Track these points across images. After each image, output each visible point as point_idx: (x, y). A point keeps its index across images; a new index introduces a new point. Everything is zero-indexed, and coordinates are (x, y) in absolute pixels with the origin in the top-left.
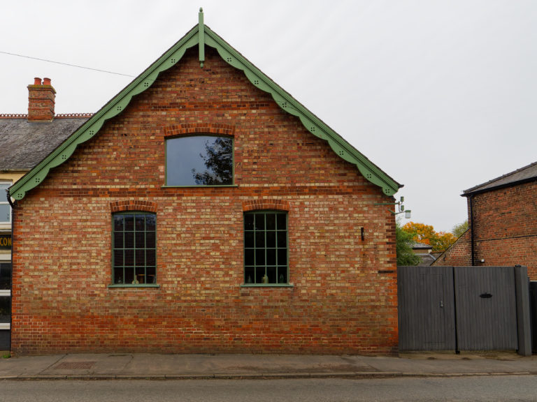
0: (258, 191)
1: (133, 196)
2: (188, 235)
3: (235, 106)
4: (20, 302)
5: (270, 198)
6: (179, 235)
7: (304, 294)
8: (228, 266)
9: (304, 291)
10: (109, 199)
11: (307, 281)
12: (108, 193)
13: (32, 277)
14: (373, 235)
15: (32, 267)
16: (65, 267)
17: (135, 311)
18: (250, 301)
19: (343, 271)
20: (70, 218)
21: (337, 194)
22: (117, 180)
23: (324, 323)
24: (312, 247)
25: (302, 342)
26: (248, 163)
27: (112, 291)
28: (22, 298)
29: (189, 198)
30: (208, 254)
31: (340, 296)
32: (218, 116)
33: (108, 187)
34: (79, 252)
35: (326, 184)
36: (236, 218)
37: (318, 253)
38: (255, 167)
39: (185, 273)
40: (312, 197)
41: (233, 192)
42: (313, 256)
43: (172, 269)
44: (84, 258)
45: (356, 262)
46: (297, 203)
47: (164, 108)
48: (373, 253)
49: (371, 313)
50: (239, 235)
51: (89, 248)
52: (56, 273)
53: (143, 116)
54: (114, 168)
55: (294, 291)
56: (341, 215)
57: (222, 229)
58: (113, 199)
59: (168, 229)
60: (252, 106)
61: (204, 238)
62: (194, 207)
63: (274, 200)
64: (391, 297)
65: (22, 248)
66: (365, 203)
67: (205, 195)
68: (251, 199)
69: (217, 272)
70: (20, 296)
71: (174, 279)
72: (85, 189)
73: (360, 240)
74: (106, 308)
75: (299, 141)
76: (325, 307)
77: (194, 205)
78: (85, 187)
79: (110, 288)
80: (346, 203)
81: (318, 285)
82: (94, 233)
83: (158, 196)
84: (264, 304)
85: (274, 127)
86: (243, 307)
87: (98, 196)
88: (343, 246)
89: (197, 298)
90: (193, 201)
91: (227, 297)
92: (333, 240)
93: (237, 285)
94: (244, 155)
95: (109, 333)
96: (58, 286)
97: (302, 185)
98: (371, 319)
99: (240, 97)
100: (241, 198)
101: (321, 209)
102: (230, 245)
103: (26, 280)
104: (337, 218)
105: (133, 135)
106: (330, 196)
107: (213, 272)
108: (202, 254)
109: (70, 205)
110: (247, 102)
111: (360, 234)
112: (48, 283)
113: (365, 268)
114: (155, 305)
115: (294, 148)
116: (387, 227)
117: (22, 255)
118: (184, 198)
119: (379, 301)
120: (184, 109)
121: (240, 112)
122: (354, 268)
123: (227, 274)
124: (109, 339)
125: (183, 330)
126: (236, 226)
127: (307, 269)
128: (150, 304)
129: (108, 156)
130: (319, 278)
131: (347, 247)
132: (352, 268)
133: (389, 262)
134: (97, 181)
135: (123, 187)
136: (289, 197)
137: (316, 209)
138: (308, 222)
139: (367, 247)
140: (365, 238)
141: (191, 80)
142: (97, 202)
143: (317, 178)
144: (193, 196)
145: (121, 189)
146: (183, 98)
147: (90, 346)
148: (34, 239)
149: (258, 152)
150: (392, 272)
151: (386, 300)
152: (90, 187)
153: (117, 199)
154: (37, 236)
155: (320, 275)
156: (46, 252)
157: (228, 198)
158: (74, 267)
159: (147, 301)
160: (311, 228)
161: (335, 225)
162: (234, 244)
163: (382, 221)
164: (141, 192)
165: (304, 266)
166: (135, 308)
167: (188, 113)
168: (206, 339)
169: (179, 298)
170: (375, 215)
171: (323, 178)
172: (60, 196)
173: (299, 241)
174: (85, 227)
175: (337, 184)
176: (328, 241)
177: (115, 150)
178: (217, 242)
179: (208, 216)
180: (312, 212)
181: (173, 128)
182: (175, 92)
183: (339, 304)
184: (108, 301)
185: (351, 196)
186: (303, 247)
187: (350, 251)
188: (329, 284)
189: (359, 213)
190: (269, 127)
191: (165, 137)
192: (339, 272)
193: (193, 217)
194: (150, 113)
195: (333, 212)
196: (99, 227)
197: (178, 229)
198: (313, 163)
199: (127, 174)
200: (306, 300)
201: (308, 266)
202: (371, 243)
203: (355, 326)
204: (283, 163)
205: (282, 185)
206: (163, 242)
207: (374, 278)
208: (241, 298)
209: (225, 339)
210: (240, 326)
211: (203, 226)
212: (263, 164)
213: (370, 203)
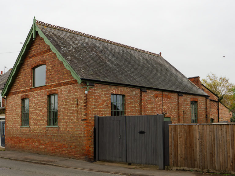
0: (51, 86)
1: (25, 93)
2: (35, 106)
6: (33, 106)
8: (44, 118)
9: (61, 129)
11: (62, 124)
12: (21, 92)
13: (8, 123)
14: (80, 103)
16: (13, 120)
18: (48, 133)
19: (72, 120)
20: (14, 102)
21: (71, 84)
23: (66, 143)
24: (64, 109)
25: (60, 151)
27: (21, 129)
30: (39, 114)
31: (71, 131)
32: (42, 57)
33: (21, 90)
34: (15, 114)
35: (67, 81)
36: (46, 98)
38: (50, 76)
39: (34, 121)
40: (64, 87)
41: (45, 87)
42: (64, 113)
43: (32, 120)
44: (16, 116)
45: (75, 116)
46: (60, 90)
47: (31, 57)
48: (80, 111)
50: (46, 105)
54: (22, 83)
55: (59, 129)
56: (71, 94)
57: (42, 103)
58: (21, 94)
61: (39, 107)
62: (37, 95)
63: (54, 90)
65: (7, 114)
66: (78, 87)
67: (39, 90)
68: (49, 90)
69: (41, 121)
71: (33, 124)
72: (17, 92)
73: (76, 105)
76: (67, 136)
79: (21, 127)
80: (73, 88)
81: (65, 126)
83: (30, 92)
84: (52, 134)
86: (47, 135)
87: (19, 94)
88: (71, 108)
89: (37, 131)
91: (43, 131)
92: (69, 106)
93: (46, 126)
94: (48, 72)
95: (20, 144)
96: (12, 126)
97: (61, 82)
98: (79, 143)
100: (47, 90)
101: (66, 92)
102: (44, 110)
106: (69, 86)
109: (14, 97)
110: (49, 49)
111: (77, 102)
113: (78, 118)
114: (29, 134)
116: (85, 98)
117: (7, 116)
118: (35, 92)
119: (82, 134)
120: (36, 56)
121: (47, 54)
123: (43, 122)
124: (20, 146)
125: (34, 144)
126: (45, 102)
129: (21, 79)
131: (73, 108)
132: (74, 119)
133: (85, 115)
134: (19, 88)
136: (58, 88)
137: (65, 92)
138: (63, 98)
139: (78, 108)
140: (78, 104)
141: (37, 44)
142: (19, 96)
143: (65, 78)
145: (23, 90)
146: (35, 52)
148: (9, 110)
149: (51, 70)
150: (85, 120)
151: (84, 133)
152: (18, 90)
155: (65, 122)
156: (10, 115)
157: (44, 90)
158: (15, 120)
159: (27, 132)
160: (63, 101)
161: (70, 99)
163: (83, 95)
164: (26, 91)
165: (61, 118)
166: (25, 135)
167: (36, 58)
168: (39, 148)
169: (33, 131)
170: (81, 93)
171: (67, 78)
173: (60, 107)
175: (70, 80)
176: (67, 106)
177: (22, 76)
178: (41, 109)
179: (39, 99)
180: (64, 94)
181: (33, 64)
182: (33, 50)
183: (70, 135)
184: (20, 132)
185: (74, 85)
186: (61, 109)
187: (73, 110)
188: (68, 126)
189: (76, 92)
190: (54, 58)
191: (32, 69)
192: (70, 120)
193: (36, 99)
194: (29, 60)
195: (69, 93)
196: (19, 105)
197: (33, 104)
198: (64, 72)
199: (24, 84)
200: (62, 133)
201: (63, 118)
202: (80, 106)
203: (75, 145)
204: (57, 73)
205: (56, 83)
206: (31, 110)
207: (80, 123)
208: (46, 132)
209: (43, 149)
210: (46, 143)
211: (38, 102)
212: (52, 75)
213: (80, 87)
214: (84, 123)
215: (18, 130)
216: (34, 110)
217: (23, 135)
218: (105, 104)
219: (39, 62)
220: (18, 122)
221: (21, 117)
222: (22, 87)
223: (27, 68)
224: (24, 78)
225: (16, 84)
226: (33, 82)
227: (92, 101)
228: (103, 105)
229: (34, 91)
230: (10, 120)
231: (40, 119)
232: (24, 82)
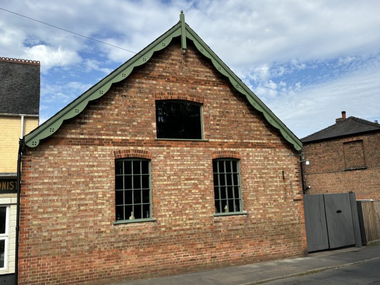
0: (221, 145)
1: (133, 146)
2: (175, 177)
3: (203, 83)
4: (28, 245)
5: (229, 149)
6: (169, 177)
7: (253, 219)
8: (204, 200)
9: (253, 217)
10: (112, 147)
11: (255, 209)
12: (112, 142)
13: (41, 219)
14: (289, 176)
15: (41, 210)
16: (74, 208)
17: (136, 243)
18: (220, 227)
19: (275, 201)
20: (78, 164)
21: (268, 148)
22: (119, 133)
24: (256, 184)
25: (254, 254)
26: (213, 124)
27: (117, 227)
28: (30, 241)
29: (175, 148)
30: (190, 191)
31: (274, 218)
32: (192, 88)
33: (112, 137)
34: (86, 194)
35: (261, 141)
36: (207, 164)
37: (259, 189)
38: (218, 127)
39: (174, 207)
40: (254, 150)
41: (205, 144)
42: (257, 191)
43: (165, 205)
44: (91, 199)
45: (281, 194)
46: (245, 154)
47: (154, 78)
48: (290, 187)
49: (292, 229)
50: (210, 176)
51: (96, 190)
52: (65, 214)
53: (139, 83)
54: (116, 122)
55: (247, 217)
56: (271, 162)
57: (199, 172)
58: (116, 148)
59: (161, 173)
60: (214, 84)
61: (187, 179)
62: (179, 156)
63: (231, 151)
64: (302, 217)
65: (30, 193)
66: (283, 154)
67: (186, 147)
68: (216, 150)
69: (197, 206)
70: (28, 239)
71: (167, 213)
72: (91, 139)
73: (281, 179)
74: (111, 242)
75: (244, 111)
76: (266, 227)
77: (179, 154)
78: (91, 137)
79: (114, 224)
80: (273, 154)
81: (261, 211)
82: (100, 177)
83: (152, 146)
84: (229, 228)
85: (228, 100)
86: (217, 232)
87: (103, 145)
88: (273, 184)
89: (184, 227)
90: (178, 151)
91: (205, 225)
92: (267, 180)
93: (211, 215)
94: (211, 118)
95: (115, 265)
96: (67, 226)
97: (247, 141)
98: (292, 233)
99: (206, 76)
100: (210, 149)
101: (259, 158)
102: (205, 184)
103: (35, 222)
104: (269, 164)
105: (131, 97)
106: (264, 150)
107: (194, 206)
108: (187, 192)
109: (78, 152)
110: (211, 81)
111: (282, 175)
112: (57, 224)
113: (286, 198)
115: (241, 115)
116: (296, 170)
117: (31, 199)
118: (172, 148)
119: (295, 220)
120: (169, 81)
121: (206, 87)
122: (281, 198)
124: (115, 270)
125: (174, 255)
126: (208, 170)
127: (254, 200)
128: (148, 236)
129: (111, 112)
130: (262, 207)
131: (275, 184)
132: (279, 199)
133: (299, 193)
134: (102, 132)
135: (124, 138)
136: (240, 149)
137: (256, 158)
138: (252, 167)
139: (286, 183)
140: (285, 177)
141: (173, 60)
142: (102, 150)
143: (255, 136)
144: (178, 147)
145: (122, 140)
146: (168, 73)
147: (98, 279)
148: (43, 183)
149: (219, 117)
150: (300, 200)
151: (299, 219)
152: (96, 137)
153: (120, 148)
154: (46, 181)
155: (262, 204)
156: (55, 195)
157: (202, 149)
158: (82, 208)
159: (146, 233)
160: (255, 171)
161: (268, 169)
162: (207, 184)
163: (293, 166)
164: (139, 143)
165: (252, 198)
166: (136, 240)
167: (172, 84)
168: (191, 260)
169: (171, 229)
170: (289, 163)
171: (259, 137)
172: (69, 144)
173: (248, 180)
174: (92, 172)
175: (267, 141)
176: (264, 180)
177: (116, 107)
178: (196, 182)
179: (189, 163)
180: (254, 161)
181: (162, 94)
182: (161, 67)
183: (274, 224)
186: (251, 185)
187: (277, 187)
188: (267, 210)
189: (280, 161)
191: (156, 100)
192: (272, 202)
193: (179, 163)
194: (144, 81)
195: (266, 160)
198: (252, 127)
199: (128, 128)
200: (255, 223)
202: (288, 181)
205: (235, 141)
206: (158, 183)
207: (292, 204)
208: (214, 225)
209: (205, 259)
210: (215, 247)
211: (186, 170)
212: (223, 125)
213: (286, 154)
214: (298, 204)
219: (184, 94)
224: (123, 113)
225: (87, 121)
229: (169, 146)
232: (128, 122)
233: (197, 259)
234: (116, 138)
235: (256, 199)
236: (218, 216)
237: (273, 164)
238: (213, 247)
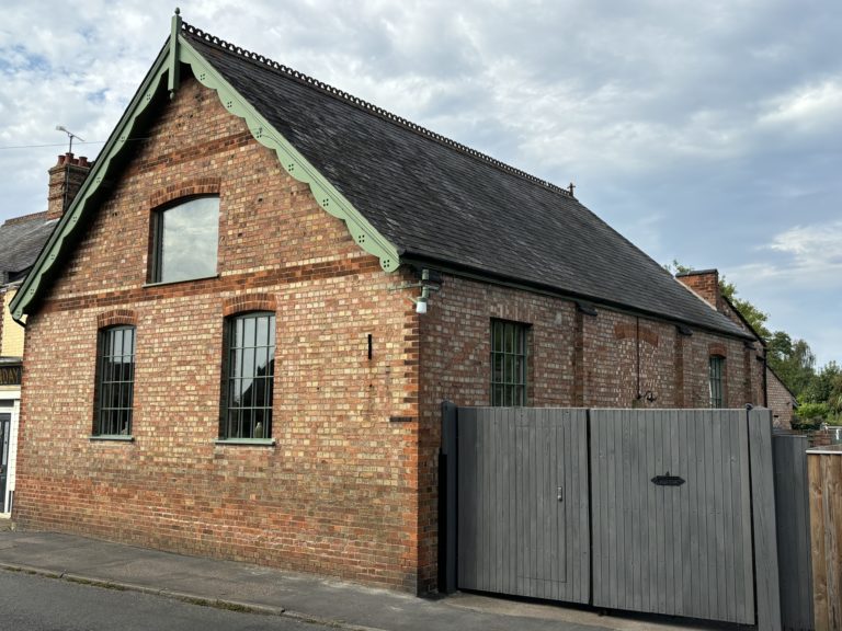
0: (241, 281)
1: (117, 303)
2: (164, 359)
3: (223, 145)
5: (254, 291)
7: (288, 458)
8: (203, 408)
9: (288, 454)
10: (96, 309)
11: (293, 435)
12: (98, 301)
13: (33, 422)
14: (385, 349)
15: (33, 409)
16: (57, 409)
17: (111, 476)
18: (224, 468)
19: (341, 418)
20: (65, 340)
21: (338, 275)
23: (311, 514)
24: (302, 373)
25: (281, 547)
26: (233, 235)
27: (93, 445)
29: (169, 300)
30: (183, 387)
31: (334, 464)
32: (204, 165)
34: (69, 388)
35: (324, 260)
36: (215, 328)
37: (309, 384)
38: (240, 241)
39: (158, 419)
40: (306, 284)
41: (214, 285)
42: (302, 390)
43: (147, 413)
44: (72, 396)
45: (360, 401)
46: (286, 297)
47: (152, 166)
48: (383, 382)
49: (377, 501)
50: (216, 356)
51: (77, 382)
52: (50, 417)
53: (133, 183)
54: (104, 265)
55: (275, 452)
56: (342, 314)
57: (199, 347)
58: (100, 309)
59: (146, 351)
60: (240, 141)
61: (180, 364)
62: (172, 315)
63: (259, 294)
64: (408, 471)
65: (29, 383)
66: (375, 287)
67: (185, 295)
68: (232, 295)
69: (191, 419)
71: (148, 429)
72: (78, 298)
73: (367, 359)
74: (88, 469)
75: (294, 189)
76: (314, 484)
77: (173, 310)
78: (78, 294)
79: (92, 440)
80: (348, 290)
81: (307, 442)
82: (82, 360)
83: (139, 300)
84: (240, 474)
86: (216, 478)
87: (88, 307)
88: (340, 371)
89: (169, 460)
90: (172, 305)
91: (199, 460)
92: (329, 360)
93: (211, 441)
94: (229, 223)
95: (87, 506)
97: (294, 264)
98: (376, 513)
99: (227, 130)
100: (222, 294)
101: (316, 305)
102: (206, 374)
104: (336, 319)
105: (123, 213)
106: (329, 281)
107: (186, 419)
108: (178, 388)
109: (66, 321)
110: (236, 136)
111: (367, 348)
112: (44, 431)
113: (372, 411)
114: (129, 468)
115: (287, 201)
116: (407, 332)
118: (164, 301)
119: (389, 476)
120: (172, 163)
121: (227, 153)
122: (356, 410)
123: (201, 422)
124: (87, 516)
125: (154, 510)
126: (214, 341)
127: (293, 413)
128: (124, 467)
129: (100, 248)
130: (308, 430)
131: (347, 371)
132: (352, 413)
133: (406, 400)
134: (89, 285)
135: (109, 290)
136: (277, 288)
137: (309, 306)
138: (298, 329)
139: (375, 370)
140: (373, 353)
141: (180, 117)
142: (87, 315)
143: (312, 249)
144: (172, 296)
145: (107, 294)
146: (171, 146)
148: (37, 371)
149: (244, 215)
150: (410, 420)
151: (400, 476)
152: (82, 294)
153: (104, 308)
154: (39, 366)
155: (310, 424)
156: (44, 388)
157: (207, 296)
158: (64, 409)
159: (122, 461)
160: (302, 339)
161: (333, 332)
162: (211, 372)
163: (398, 320)
164: (124, 297)
165: (290, 408)
166: (111, 471)
167: (174, 168)
168: (175, 527)
169: (151, 459)
170: (389, 310)
171: (320, 248)
172: (59, 310)
174: (75, 352)
175: (337, 258)
176: (322, 361)
177: (106, 238)
178: (193, 368)
179: (186, 328)
180: (304, 312)
181: (159, 193)
182: (163, 139)
183: (332, 479)
184: (88, 460)
185: (356, 278)
186: (290, 374)
187: (351, 379)
188: (321, 441)
189: (366, 307)
190: (259, 171)
191: (153, 210)
192: (334, 419)
193: (171, 330)
194: (139, 177)
195: (331, 309)
196: (86, 351)
197: (156, 350)
198: (308, 224)
199: (114, 271)
200: (290, 470)
201: (296, 408)
202: (382, 364)
203: (353, 524)
204: (273, 229)
205: (270, 267)
206: (141, 370)
207: (384, 431)
208: (215, 462)
209: (194, 530)
210: (211, 510)
211: (180, 343)
212: (250, 235)
213: (382, 287)
214: (403, 432)
215: (79, 450)
216: (159, 374)
217: (99, 470)
218: (471, 357)
219: (189, 183)
220: (79, 418)
221: (96, 400)
222: (105, 282)
223: (131, 206)
224: (112, 245)
225: (77, 269)
226: (154, 263)
227: (435, 342)
228: (467, 362)
229: (160, 297)
230: (43, 410)
231: (187, 409)
232: (116, 261)
233: (183, 529)
234: (101, 291)
235: (299, 411)
236: (222, 444)
237: (346, 319)
238: (208, 510)
